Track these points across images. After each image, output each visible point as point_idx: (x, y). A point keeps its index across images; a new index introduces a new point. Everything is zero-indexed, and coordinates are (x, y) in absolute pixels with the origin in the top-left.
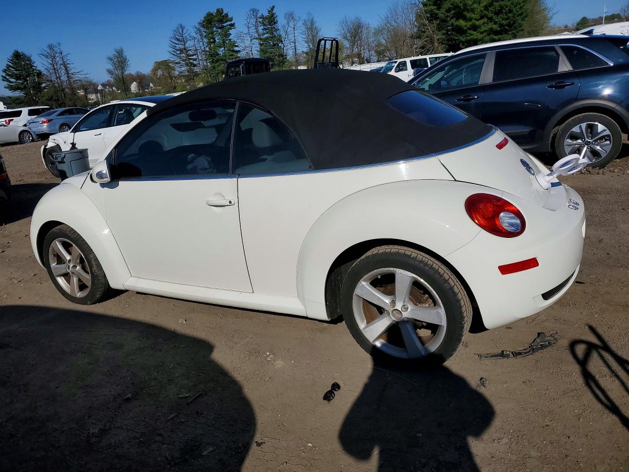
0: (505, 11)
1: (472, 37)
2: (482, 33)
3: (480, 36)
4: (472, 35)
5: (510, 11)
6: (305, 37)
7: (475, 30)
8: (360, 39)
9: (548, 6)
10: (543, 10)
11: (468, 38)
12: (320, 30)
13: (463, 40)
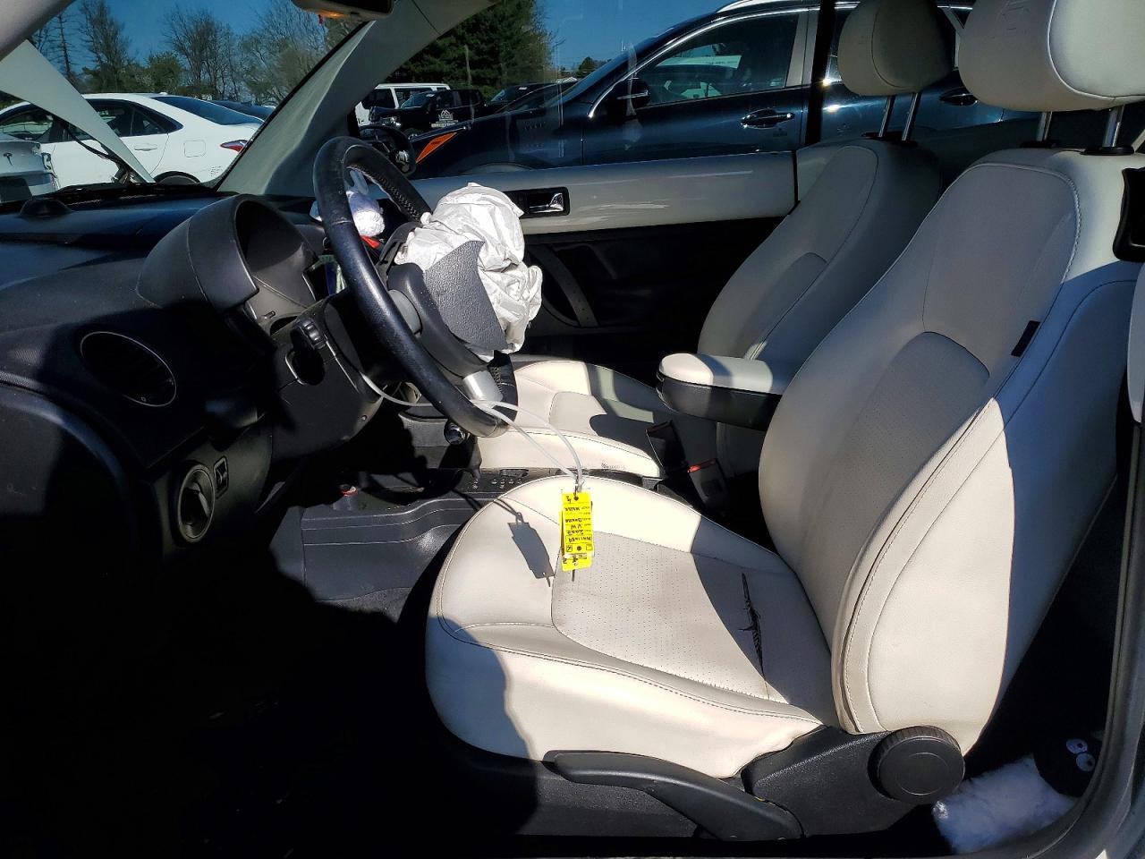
0: (484, 27)
1: (432, 66)
2: (449, 62)
3: (446, 68)
4: (431, 63)
5: (493, 29)
6: (88, 38)
7: (437, 56)
8: (214, 55)
9: (547, 28)
10: (540, 34)
11: (426, 69)
12: (123, 26)
13: (417, 71)
